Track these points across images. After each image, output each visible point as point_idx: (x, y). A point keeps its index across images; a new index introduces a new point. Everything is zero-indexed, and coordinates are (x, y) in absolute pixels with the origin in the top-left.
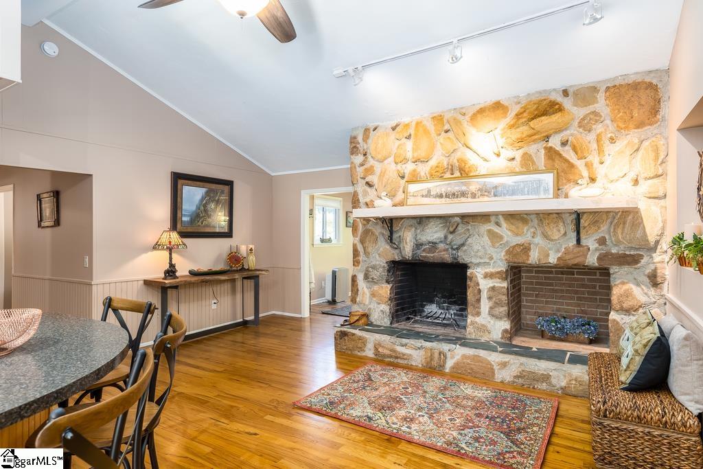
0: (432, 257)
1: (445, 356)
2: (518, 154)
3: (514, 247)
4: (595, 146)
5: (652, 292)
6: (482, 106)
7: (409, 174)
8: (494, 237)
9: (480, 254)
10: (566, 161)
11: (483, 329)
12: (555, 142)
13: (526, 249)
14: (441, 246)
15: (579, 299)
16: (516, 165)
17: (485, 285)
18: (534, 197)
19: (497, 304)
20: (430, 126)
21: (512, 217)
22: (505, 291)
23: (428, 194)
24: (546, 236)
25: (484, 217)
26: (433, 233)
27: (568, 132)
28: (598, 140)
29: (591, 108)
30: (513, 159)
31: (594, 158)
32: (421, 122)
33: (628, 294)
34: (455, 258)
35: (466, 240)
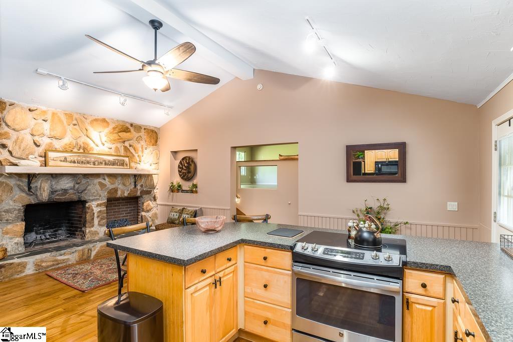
0: (63, 198)
1: (91, 251)
2: (113, 146)
3: (111, 190)
4: (141, 149)
5: (154, 203)
6: (97, 118)
7: (46, 145)
8: (102, 185)
9: (94, 194)
10: (132, 153)
11: (96, 233)
12: (127, 144)
13: (116, 190)
14: (71, 191)
15: (114, 212)
16: (112, 152)
17: (96, 210)
18: (122, 167)
19: (102, 219)
20: (63, 118)
21: (110, 176)
22: (105, 211)
23: (65, 160)
24: (124, 184)
25: (97, 175)
26: (66, 184)
27: (131, 141)
28: (142, 148)
29: (140, 134)
30: (111, 148)
31: (140, 153)
32: (57, 114)
33: (149, 205)
34: (79, 198)
35: (87, 187)
